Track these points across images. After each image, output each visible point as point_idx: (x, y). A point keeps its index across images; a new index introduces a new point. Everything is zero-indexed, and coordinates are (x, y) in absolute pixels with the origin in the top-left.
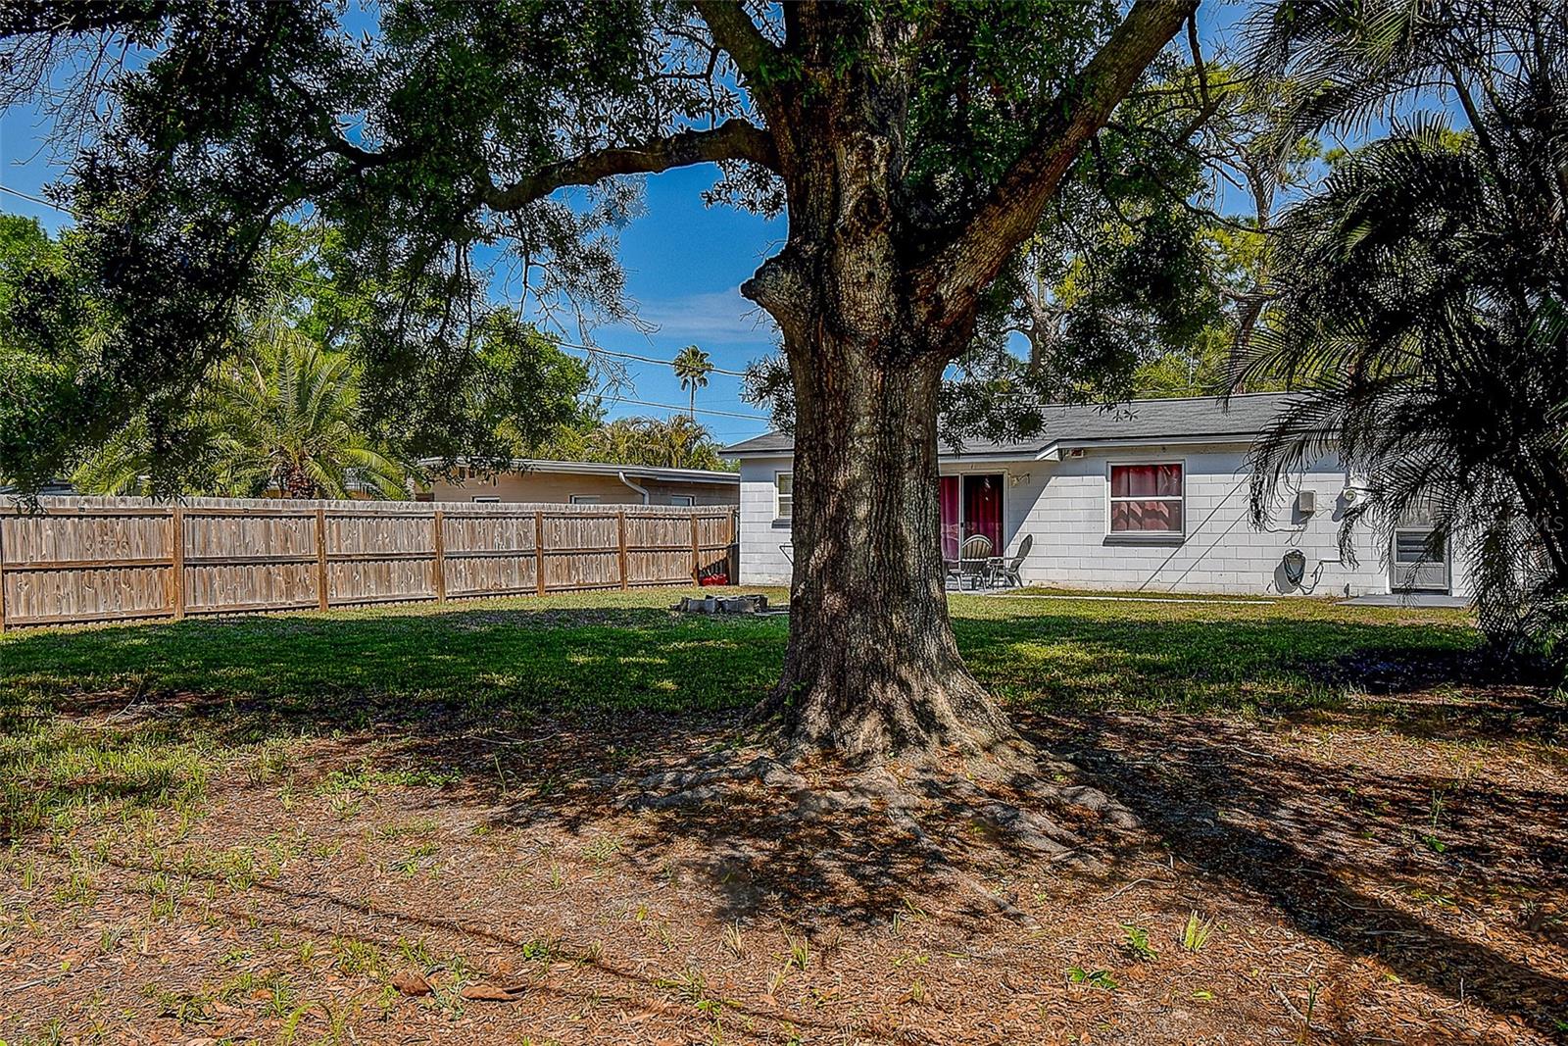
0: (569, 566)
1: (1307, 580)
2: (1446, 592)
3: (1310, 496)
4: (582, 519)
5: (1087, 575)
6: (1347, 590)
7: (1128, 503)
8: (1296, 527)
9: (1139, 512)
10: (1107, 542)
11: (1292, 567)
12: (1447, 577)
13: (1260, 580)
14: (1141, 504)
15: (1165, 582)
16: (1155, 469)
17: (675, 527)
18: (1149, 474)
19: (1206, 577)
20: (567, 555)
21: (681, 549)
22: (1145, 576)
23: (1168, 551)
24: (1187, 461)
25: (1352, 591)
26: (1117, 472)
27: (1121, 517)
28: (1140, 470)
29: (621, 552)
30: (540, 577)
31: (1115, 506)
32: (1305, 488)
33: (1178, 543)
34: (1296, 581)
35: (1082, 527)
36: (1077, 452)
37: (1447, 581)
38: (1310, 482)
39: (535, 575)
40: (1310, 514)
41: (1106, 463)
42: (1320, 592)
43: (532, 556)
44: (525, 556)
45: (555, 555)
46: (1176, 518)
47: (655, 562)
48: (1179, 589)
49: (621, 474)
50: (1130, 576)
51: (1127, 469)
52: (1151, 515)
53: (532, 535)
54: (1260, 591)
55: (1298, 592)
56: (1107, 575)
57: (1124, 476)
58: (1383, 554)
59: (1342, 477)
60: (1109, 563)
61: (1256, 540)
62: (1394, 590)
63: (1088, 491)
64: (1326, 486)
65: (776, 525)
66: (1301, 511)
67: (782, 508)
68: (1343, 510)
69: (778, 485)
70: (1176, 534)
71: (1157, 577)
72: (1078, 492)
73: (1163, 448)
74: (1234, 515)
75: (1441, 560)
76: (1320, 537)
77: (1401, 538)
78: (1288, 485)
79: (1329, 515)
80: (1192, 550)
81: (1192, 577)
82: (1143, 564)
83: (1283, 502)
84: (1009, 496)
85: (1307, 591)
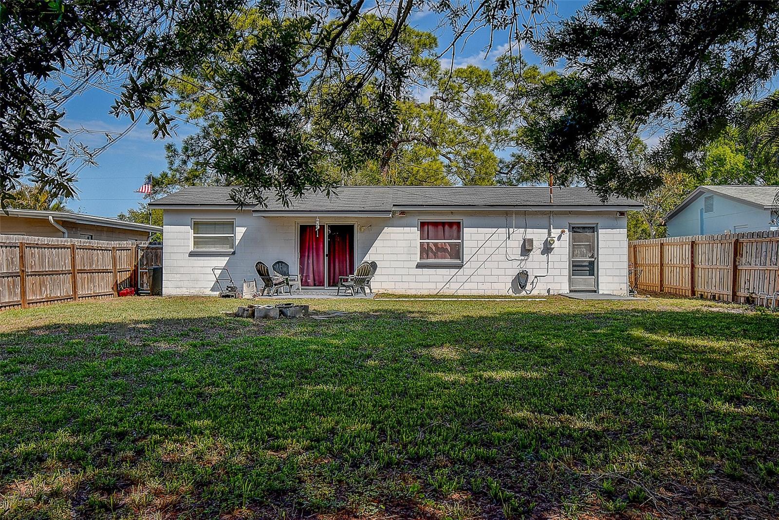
0: (40, 284)
1: (529, 287)
2: (595, 291)
3: (531, 241)
4: (48, 248)
5: (406, 285)
6: (549, 291)
7: (428, 244)
8: (523, 258)
9: (434, 248)
10: (419, 266)
11: (521, 280)
12: (596, 284)
13: (504, 287)
14: (436, 245)
15: (453, 288)
16: (443, 224)
17: (103, 255)
18: (440, 228)
19: (474, 286)
20: (39, 275)
21: (107, 271)
22: (440, 286)
23: (453, 271)
24: (465, 220)
25: (552, 292)
26: (423, 224)
27: (425, 251)
28: (435, 224)
29: (73, 273)
30: (23, 293)
31: (422, 244)
32: (528, 237)
33: (460, 267)
34: (523, 287)
35: (404, 257)
36: (403, 213)
37: (596, 286)
38: (531, 233)
39: (18, 291)
40: (530, 251)
41: (417, 220)
42: (535, 292)
43: (16, 276)
44: (12, 277)
45: (32, 275)
46: (457, 252)
47: (92, 280)
48: (460, 293)
49: (51, 218)
50: (432, 286)
51: (428, 224)
52: (440, 250)
53: (17, 260)
54: (504, 293)
55: (524, 293)
56: (419, 285)
57: (426, 227)
58: (566, 272)
59: (546, 231)
60: (419, 278)
61: (501, 265)
62: (571, 291)
63: (407, 236)
64: (538, 236)
65: (192, 254)
66: (526, 249)
67: (196, 243)
68: (547, 249)
69: (193, 228)
70: (458, 261)
71: (447, 286)
72: (401, 236)
73: (452, 213)
74: (489, 251)
75: (593, 275)
76: (535, 263)
77: (574, 264)
78: (519, 235)
79: (539, 251)
80: (467, 270)
81: (467, 286)
82: (440, 279)
83: (515, 244)
84: (358, 238)
85: (528, 292)
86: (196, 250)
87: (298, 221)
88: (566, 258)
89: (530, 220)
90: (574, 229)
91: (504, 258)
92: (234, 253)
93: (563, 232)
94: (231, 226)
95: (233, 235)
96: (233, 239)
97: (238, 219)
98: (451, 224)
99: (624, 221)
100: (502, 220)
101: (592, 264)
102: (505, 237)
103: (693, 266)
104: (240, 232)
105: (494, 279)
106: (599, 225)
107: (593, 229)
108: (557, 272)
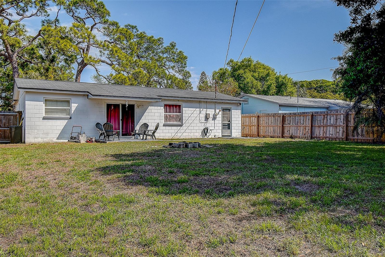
1: (208, 134)
2: (230, 136)
3: (209, 114)
5: (158, 135)
6: (215, 136)
7: (167, 115)
8: (205, 122)
10: (164, 125)
11: (205, 131)
12: (231, 133)
13: (198, 135)
14: (170, 115)
15: (179, 136)
16: (173, 106)
19: (187, 134)
22: (173, 135)
23: (179, 128)
24: (183, 104)
31: (165, 115)
32: (208, 112)
33: (181, 126)
34: (206, 135)
35: (158, 121)
40: (208, 119)
41: (163, 103)
42: (210, 137)
48: (181, 138)
50: (170, 135)
54: (199, 137)
55: (206, 137)
56: (164, 134)
58: (221, 128)
59: (214, 110)
60: (165, 131)
61: (198, 125)
62: (222, 136)
63: (159, 111)
64: (211, 112)
65: (44, 118)
66: (207, 118)
67: (46, 112)
68: (214, 118)
69: (44, 103)
70: (180, 123)
71: (176, 134)
72: (156, 111)
73: (178, 101)
74: (193, 119)
75: (230, 129)
76: (210, 124)
77: (224, 124)
78: (204, 112)
79: (211, 119)
80: (184, 127)
81: (184, 134)
82: (173, 131)
83: (203, 116)
84: (137, 111)
85: (208, 137)
86: (46, 116)
87: (106, 101)
88: (220, 122)
89: (208, 105)
90: (224, 110)
91: (198, 122)
92: (71, 118)
93: (220, 111)
94: (68, 102)
95: (69, 108)
96: (70, 110)
97: (73, 99)
98: (176, 106)
99: (240, 107)
100: (197, 105)
101: (229, 125)
102: (198, 112)
103: (258, 126)
104: (74, 106)
105: (195, 131)
106: (232, 108)
107: (229, 110)
108: (218, 128)
